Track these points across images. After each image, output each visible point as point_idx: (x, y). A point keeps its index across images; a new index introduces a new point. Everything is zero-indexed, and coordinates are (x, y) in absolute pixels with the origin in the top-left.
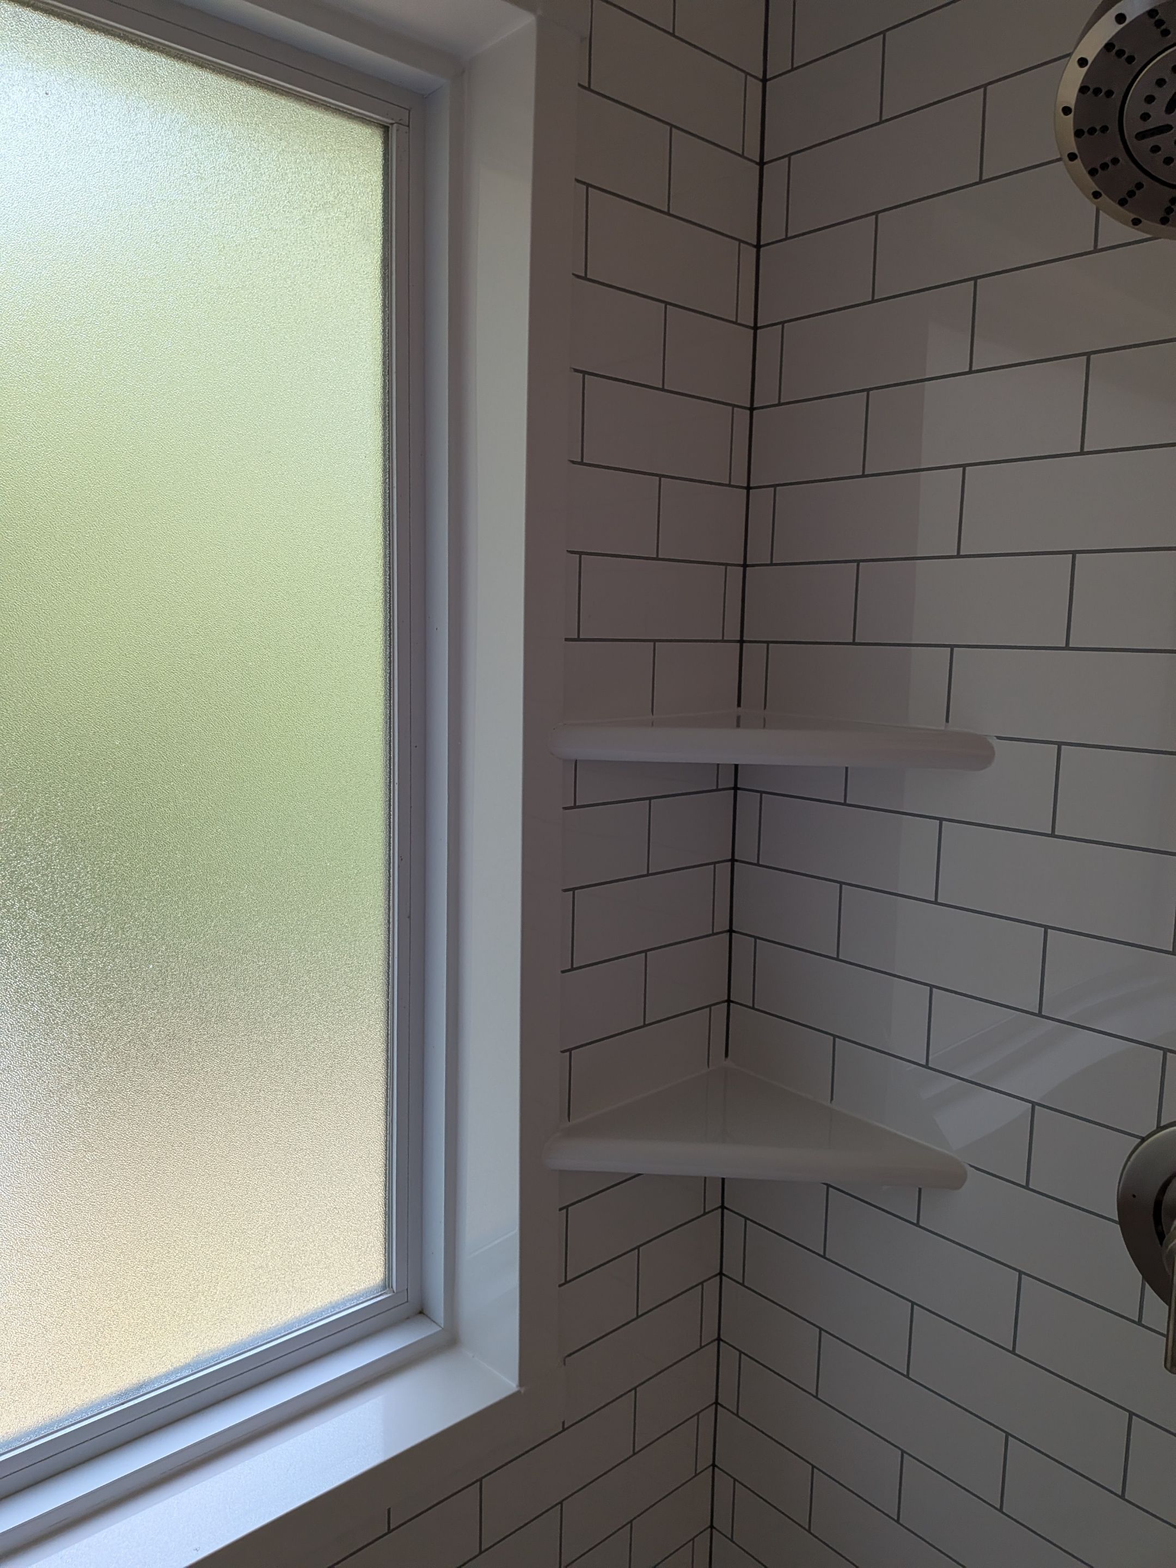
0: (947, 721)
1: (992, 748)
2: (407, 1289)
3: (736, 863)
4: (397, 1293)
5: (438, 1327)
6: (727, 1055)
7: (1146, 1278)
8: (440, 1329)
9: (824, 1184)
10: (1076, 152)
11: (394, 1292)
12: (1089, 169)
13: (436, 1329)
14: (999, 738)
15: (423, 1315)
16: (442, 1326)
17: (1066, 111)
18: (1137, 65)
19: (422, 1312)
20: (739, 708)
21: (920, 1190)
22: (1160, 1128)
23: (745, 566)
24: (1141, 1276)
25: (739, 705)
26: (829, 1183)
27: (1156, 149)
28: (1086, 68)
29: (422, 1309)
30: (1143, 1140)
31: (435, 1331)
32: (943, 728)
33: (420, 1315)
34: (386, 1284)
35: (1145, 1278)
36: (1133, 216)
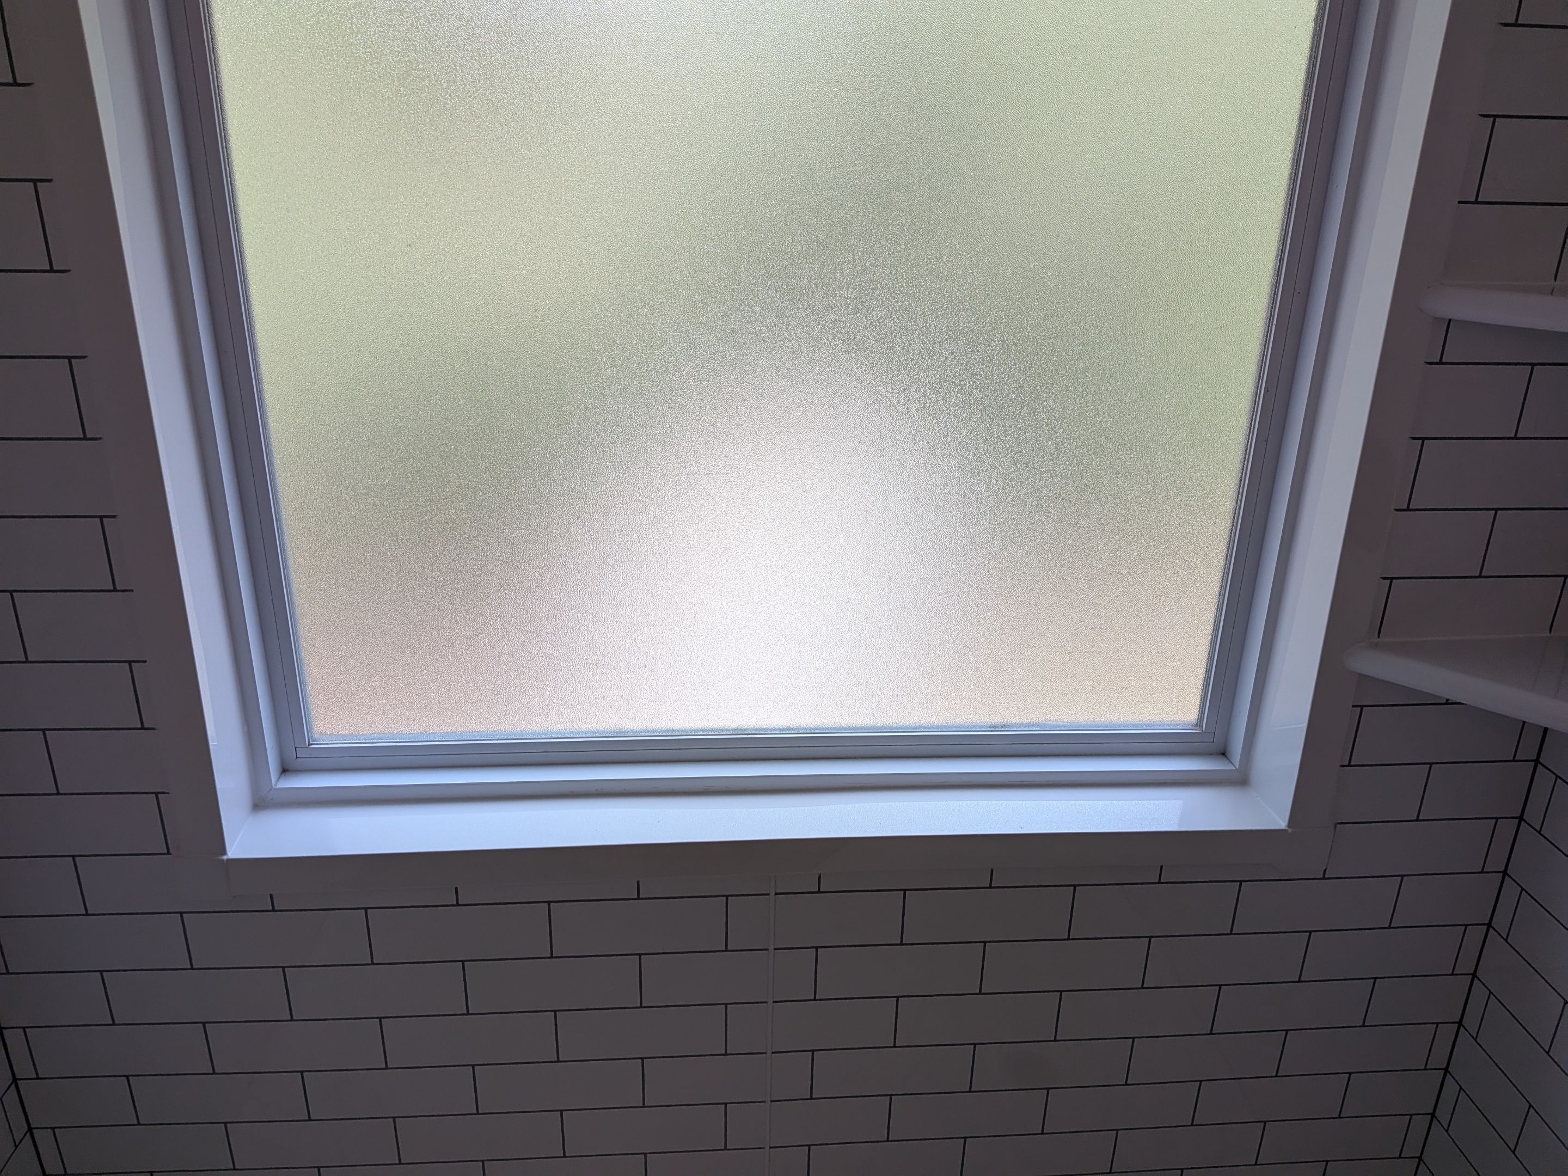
2: (1214, 733)
4: (1206, 732)
5: (1233, 767)
8: (1237, 770)
11: (1202, 731)
15: (1222, 755)
16: (1237, 767)
29: (1225, 753)
31: (1231, 769)
34: (1199, 724)
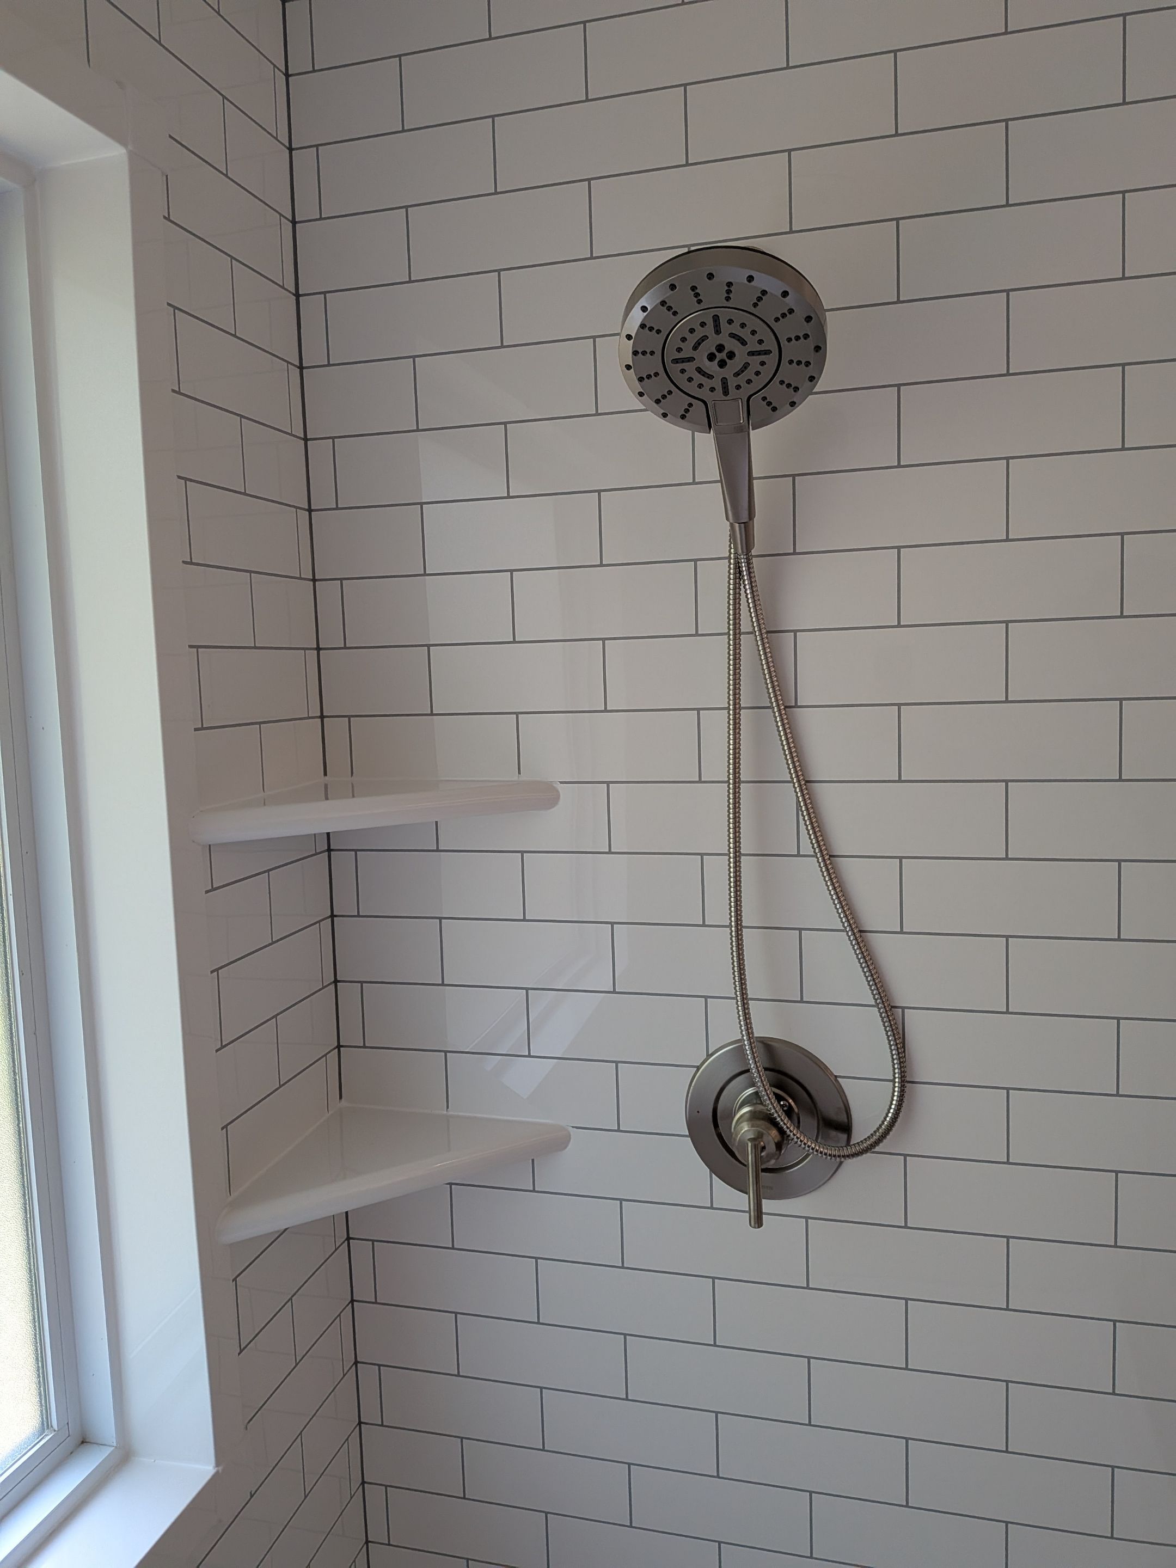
0: (519, 773)
1: (557, 791)
2: (68, 1423)
3: (335, 918)
4: (58, 1431)
5: (109, 1448)
6: (341, 1097)
7: (713, 1171)
8: (114, 1448)
9: (447, 1184)
10: (631, 365)
11: (55, 1431)
12: (638, 377)
13: (108, 1451)
14: (561, 783)
15: (85, 1444)
16: (115, 1444)
17: (629, 337)
18: (679, 317)
19: (84, 1441)
20: (326, 777)
21: (533, 1160)
22: (709, 1056)
23: (318, 649)
24: (709, 1170)
25: (325, 774)
26: (449, 1182)
27: (683, 371)
28: (645, 314)
29: (84, 1439)
30: (698, 1068)
31: (108, 1452)
32: (516, 778)
33: (82, 1445)
34: (45, 1424)
35: (711, 1170)
36: (663, 411)
